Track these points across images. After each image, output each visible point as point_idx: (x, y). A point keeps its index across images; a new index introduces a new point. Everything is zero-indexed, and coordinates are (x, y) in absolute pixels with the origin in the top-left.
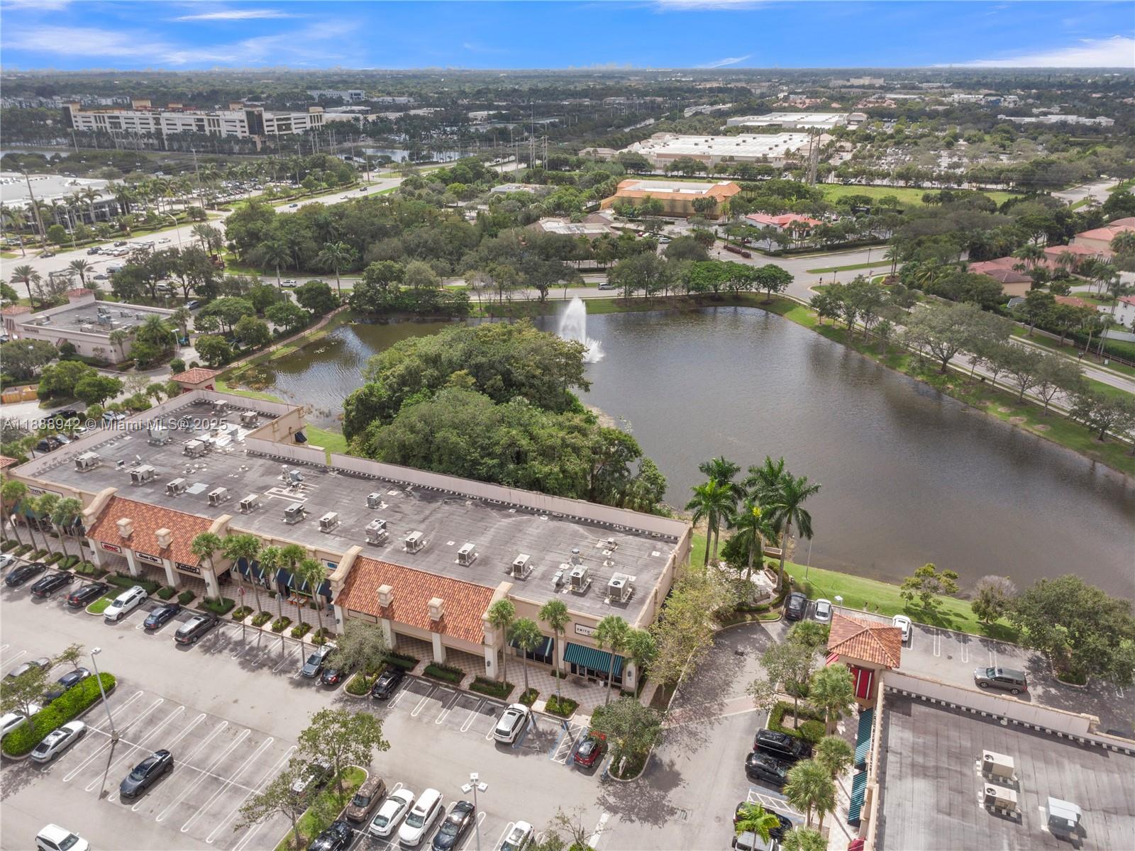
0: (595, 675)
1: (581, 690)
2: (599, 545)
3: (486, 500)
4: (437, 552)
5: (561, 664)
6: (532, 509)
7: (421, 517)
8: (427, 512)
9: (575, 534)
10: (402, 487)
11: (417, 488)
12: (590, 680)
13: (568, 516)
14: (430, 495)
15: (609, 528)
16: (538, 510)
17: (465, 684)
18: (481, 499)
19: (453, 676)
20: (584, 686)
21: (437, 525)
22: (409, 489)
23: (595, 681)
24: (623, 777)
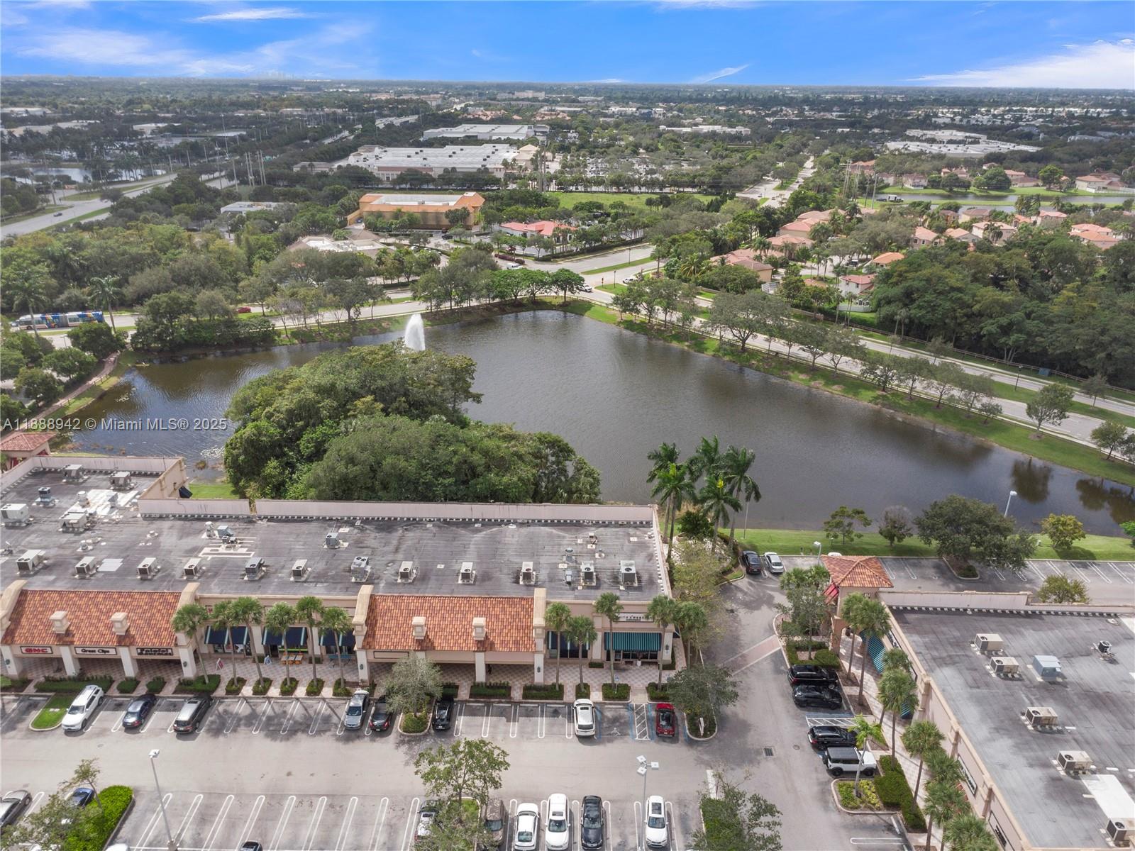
0: (630, 657)
1: (624, 674)
2: (580, 541)
3: (445, 520)
4: (433, 578)
5: (597, 652)
6: (496, 520)
7: (391, 548)
8: (395, 542)
9: (550, 536)
10: (350, 522)
11: (366, 521)
12: (627, 663)
13: (533, 520)
14: (386, 525)
15: (577, 525)
16: (502, 521)
17: (517, 694)
18: (439, 520)
19: (503, 691)
20: (624, 670)
21: (414, 552)
22: (358, 523)
23: (631, 663)
24: (705, 735)
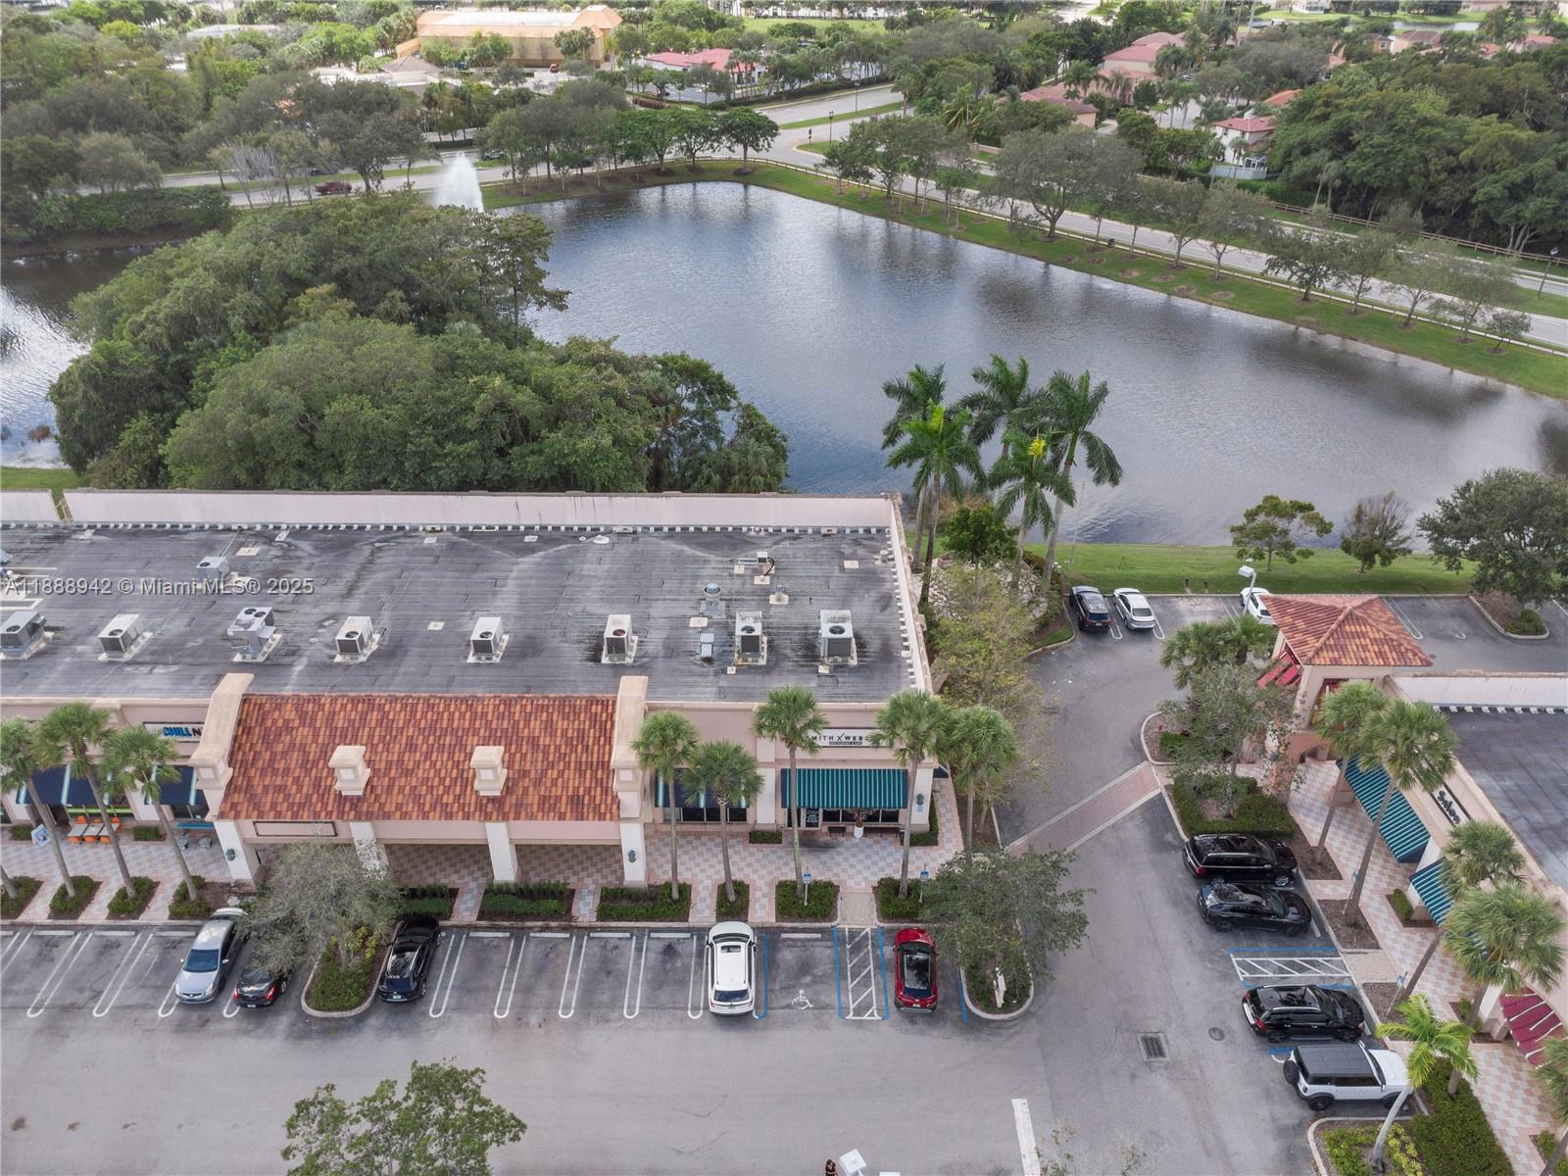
0: (838, 819)
1: (824, 857)
2: (739, 569)
3: (464, 529)
4: (414, 650)
5: (766, 811)
6: (569, 529)
7: (339, 587)
8: (349, 576)
9: (679, 559)
10: (266, 535)
11: (300, 532)
12: (831, 830)
13: (646, 528)
14: (339, 541)
15: (733, 540)
16: (582, 529)
17: (585, 909)
18: (452, 529)
19: (553, 904)
20: (826, 847)
21: (384, 596)
22: (282, 536)
23: (842, 830)
24: (1007, 1007)
